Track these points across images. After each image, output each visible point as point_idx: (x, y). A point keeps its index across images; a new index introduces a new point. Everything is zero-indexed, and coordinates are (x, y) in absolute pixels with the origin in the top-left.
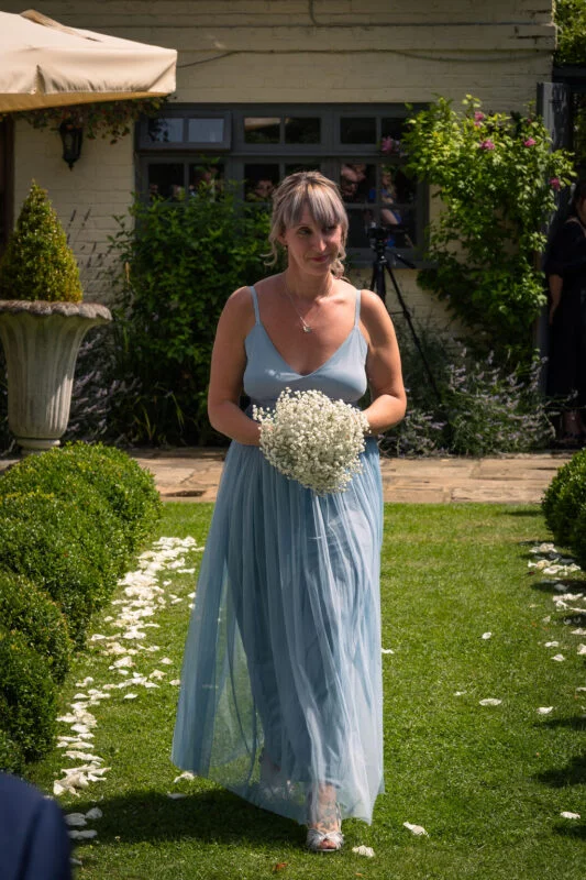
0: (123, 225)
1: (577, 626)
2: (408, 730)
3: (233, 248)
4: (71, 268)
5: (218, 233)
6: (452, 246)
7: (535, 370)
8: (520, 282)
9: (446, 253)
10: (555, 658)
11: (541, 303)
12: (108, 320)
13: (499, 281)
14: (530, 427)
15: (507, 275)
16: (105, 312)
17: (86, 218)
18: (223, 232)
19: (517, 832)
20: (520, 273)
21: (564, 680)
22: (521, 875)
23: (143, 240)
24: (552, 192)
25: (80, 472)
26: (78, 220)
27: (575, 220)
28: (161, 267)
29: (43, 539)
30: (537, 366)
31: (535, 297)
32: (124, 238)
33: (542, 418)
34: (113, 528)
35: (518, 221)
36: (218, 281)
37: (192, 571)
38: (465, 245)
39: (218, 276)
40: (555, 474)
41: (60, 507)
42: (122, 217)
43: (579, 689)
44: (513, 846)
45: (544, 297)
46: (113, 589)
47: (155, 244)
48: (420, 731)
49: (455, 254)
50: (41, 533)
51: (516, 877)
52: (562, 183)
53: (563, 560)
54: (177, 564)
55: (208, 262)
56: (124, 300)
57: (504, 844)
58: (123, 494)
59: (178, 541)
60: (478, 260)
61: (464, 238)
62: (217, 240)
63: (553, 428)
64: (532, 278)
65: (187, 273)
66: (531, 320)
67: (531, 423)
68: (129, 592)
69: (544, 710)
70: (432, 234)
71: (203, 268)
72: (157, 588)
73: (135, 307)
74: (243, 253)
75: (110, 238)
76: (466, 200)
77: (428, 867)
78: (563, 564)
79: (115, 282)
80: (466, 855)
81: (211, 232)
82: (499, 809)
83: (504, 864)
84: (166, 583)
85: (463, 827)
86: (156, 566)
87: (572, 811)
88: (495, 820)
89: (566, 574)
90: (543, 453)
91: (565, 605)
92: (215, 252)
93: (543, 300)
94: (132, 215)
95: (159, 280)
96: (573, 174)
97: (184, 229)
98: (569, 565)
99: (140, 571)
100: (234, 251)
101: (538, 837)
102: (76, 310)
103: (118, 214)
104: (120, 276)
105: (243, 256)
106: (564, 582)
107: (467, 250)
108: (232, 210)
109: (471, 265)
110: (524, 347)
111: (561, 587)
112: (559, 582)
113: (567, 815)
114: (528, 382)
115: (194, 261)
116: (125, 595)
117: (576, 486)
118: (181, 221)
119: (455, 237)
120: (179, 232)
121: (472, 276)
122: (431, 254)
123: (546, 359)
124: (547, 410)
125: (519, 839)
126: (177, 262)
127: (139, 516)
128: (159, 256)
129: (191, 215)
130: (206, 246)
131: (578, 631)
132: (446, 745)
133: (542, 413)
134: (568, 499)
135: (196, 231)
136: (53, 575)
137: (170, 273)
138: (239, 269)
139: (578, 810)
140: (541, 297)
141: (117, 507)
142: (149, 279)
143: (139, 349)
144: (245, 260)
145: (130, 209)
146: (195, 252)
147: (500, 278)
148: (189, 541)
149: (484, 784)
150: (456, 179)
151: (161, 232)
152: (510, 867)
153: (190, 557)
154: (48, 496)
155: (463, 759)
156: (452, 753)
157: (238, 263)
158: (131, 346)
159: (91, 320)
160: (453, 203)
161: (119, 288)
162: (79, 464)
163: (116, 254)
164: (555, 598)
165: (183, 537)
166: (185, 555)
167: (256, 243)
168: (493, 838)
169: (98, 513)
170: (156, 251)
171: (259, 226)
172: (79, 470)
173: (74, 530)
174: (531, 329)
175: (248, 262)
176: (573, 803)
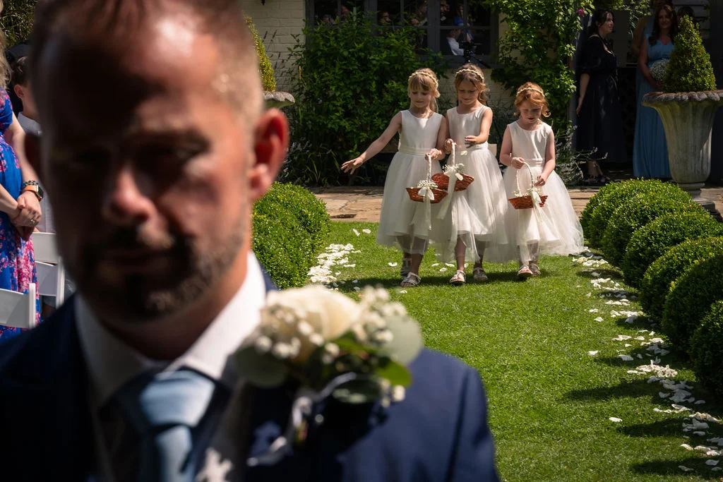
0: (298, 41)
1: (609, 299)
2: (506, 366)
3: (370, 55)
4: (268, 69)
5: (361, 45)
6: (515, 54)
7: (569, 135)
8: (559, 77)
9: (510, 58)
10: (596, 319)
11: (572, 91)
12: (292, 102)
13: (546, 76)
14: (567, 171)
15: (550, 72)
16: (291, 98)
17: (274, 36)
18: (365, 45)
19: (582, 430)
20: (558, 71)
21: (602, 333)
22: (587, 458)
23: (312, 50)
24: (579, 18)
25: (279, 201)
26: (269, 37)
27: (596, 35)
28: (323, 68)
29: (262, 245)
30: (571, 132)
31: (568, 86)
32: (299, 49)
33: (574, 165)
34: (303, 238)
35: (556, 36)
36: (361, 77)
37: (353, 266)
38: (522, 53)
39: (361, 74)
40: (588, 201)
41: (270, 223)
42: (297, 36)
43: (614, 339)
44: (581, 439)
45: (575, 87)
46: (305, 277)
47: (319, 53)
48: (513, 367)
49: (516, 58)
50: (260, 241)
51: (584, 459)
52: (585, 12)
53: (595, 257)
54: (343, 261)
55: (354, 65)
56: (299, 90)
57: (574, 438)
58: (307, 216)
59: (342, 246)
60: (531, 63)
61: (522, 48)
62: (360, 50)
63: (581, 171)
64: (566, 74)
65: (341, 72)
66: (566, 102)
67: (567, 169)
68: (313, 279)
69: (593, 353)
70: (501, 46)
71: (351, 69)
72: (332, 277)
73: (306, 94)
74: (377, 58)
75: (290, 49)
76: (523, 23)
77: (526, 453)
78: (595, 260)
79: (293, 78)
80: (551, 445)
81: (356, 45)
82: (569, 416)
83: (575, 451)
84: (337, 274)
85: (547, 428)
86: (330, 262)
87: (617, 417)
88: (568, 423)
89: (598, 266)
90: (574, 188)
91: (600, 286)
92: (359, 59)
93: (573, 89)
94: (304, 34)
95: (323, 77)
96: (593, 7)
97: (338, 43)
98: (599, 260)
99: (320, 266)
100: (372, 57)
101: (597, 433)
102: (272, 96)
103: (295, 33)
104: (296, 74)
105: (377, 61)
106: (597, 271)
107: (523, 57)
108: (370, 31)
109: (527, 66)
110: (561, 119)
111: (595, 274)
112: (594, 271)
113: (613, 419)
114: (565, 142)
115: (345, 64)
116: (311, 281)
117: (603, 208)
118: (336, 38)
119: (517, 48)
120: (335, 45)
121: (528, 72)
122: (501, 59)
123: (576, 127)
124: (577, 160)
125: (584, 435)
126: (334, 65)
127: (318, 230)
128: (322, 61)
129: (343, 33)
130: (353, 54)
131: (610, 302)
132: (531, 376)
133: (574, 162)
134: (598, 217)
135: (346, 44)
136: (269, 268)
137: (329, 72)
138: (375, 69)
139: (620, 416)
140: (572, 86)
141: (304, 224)
142: (316, 76)
143: (310, 122)
144: (379, 63)
145: (303, 30)
146: (345, 59)
147: (546, 74)
148: (349, 247)
149: (557, 400)
150: (516, 9)
151: (323, 45)
152: (579, 453)
153: (352, 257)
154: (262, 217)
155: (543, 385)
156: (535, 380)
157: (374, 66)
158: (303, 120)
159: (282, 102)
160: (514, 26)
161: (296, 82)
162: (279, 197)
163: (293, 60)
164: (593, 281)
165: (345, 244)
166: (348, 256)
167: (385, 52)
168: (567, 434)
169: (293, 228)
170: (320, 57)
171: (387, 41)
172: (278, 200)
173: (280, 239)
174: (566, 107)
175: (381, 64)
176: (616, 412)
